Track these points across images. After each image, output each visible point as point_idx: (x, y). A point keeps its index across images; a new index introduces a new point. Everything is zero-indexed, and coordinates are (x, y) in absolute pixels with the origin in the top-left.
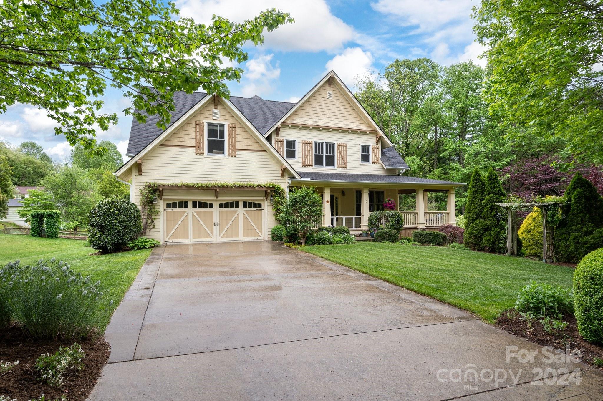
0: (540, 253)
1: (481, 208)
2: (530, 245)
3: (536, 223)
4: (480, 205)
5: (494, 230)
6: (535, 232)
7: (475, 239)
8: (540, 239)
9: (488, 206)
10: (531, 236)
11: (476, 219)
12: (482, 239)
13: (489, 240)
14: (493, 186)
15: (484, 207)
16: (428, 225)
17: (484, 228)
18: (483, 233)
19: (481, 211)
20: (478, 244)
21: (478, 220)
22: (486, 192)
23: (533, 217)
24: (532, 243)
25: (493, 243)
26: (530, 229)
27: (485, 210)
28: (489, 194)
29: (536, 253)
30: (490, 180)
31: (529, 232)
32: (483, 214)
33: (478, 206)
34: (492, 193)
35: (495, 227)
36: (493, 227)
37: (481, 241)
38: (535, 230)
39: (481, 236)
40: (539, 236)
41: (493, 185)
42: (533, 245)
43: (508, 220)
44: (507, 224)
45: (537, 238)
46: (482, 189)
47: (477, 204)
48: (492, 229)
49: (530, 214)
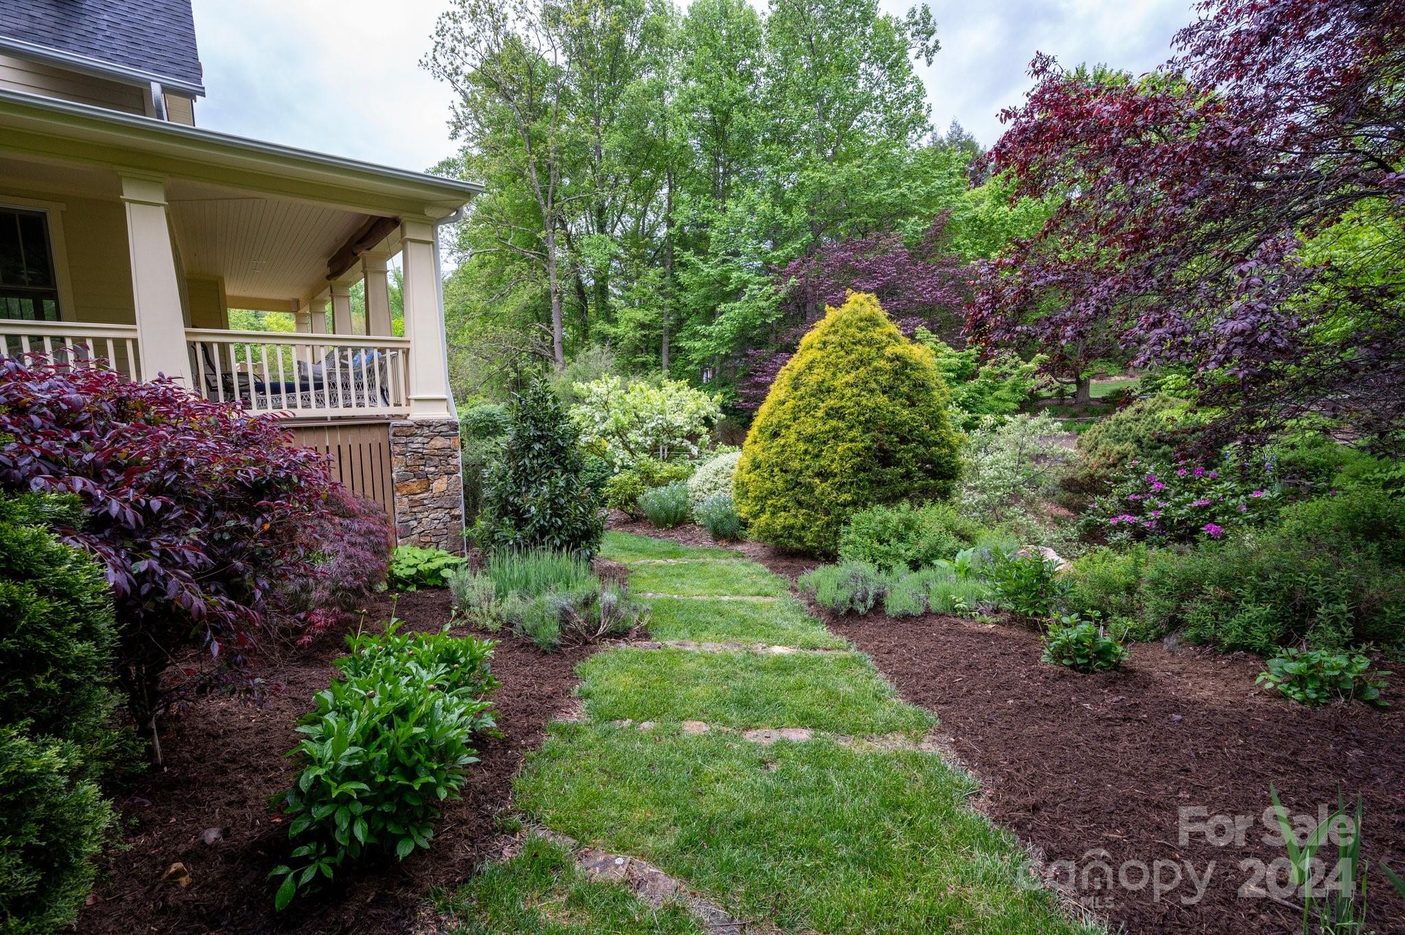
2: (772, 493)
3: (802, 398)
6: (793, 437)
8: (807, 467)
10: (779, 454)
24: (780, 485)
26: (779, 425)
29: (792, 527)
31: (775, 435)
38: (795, 426)
40: (806, 452)
42: (785, 492)
45: (796, 464)
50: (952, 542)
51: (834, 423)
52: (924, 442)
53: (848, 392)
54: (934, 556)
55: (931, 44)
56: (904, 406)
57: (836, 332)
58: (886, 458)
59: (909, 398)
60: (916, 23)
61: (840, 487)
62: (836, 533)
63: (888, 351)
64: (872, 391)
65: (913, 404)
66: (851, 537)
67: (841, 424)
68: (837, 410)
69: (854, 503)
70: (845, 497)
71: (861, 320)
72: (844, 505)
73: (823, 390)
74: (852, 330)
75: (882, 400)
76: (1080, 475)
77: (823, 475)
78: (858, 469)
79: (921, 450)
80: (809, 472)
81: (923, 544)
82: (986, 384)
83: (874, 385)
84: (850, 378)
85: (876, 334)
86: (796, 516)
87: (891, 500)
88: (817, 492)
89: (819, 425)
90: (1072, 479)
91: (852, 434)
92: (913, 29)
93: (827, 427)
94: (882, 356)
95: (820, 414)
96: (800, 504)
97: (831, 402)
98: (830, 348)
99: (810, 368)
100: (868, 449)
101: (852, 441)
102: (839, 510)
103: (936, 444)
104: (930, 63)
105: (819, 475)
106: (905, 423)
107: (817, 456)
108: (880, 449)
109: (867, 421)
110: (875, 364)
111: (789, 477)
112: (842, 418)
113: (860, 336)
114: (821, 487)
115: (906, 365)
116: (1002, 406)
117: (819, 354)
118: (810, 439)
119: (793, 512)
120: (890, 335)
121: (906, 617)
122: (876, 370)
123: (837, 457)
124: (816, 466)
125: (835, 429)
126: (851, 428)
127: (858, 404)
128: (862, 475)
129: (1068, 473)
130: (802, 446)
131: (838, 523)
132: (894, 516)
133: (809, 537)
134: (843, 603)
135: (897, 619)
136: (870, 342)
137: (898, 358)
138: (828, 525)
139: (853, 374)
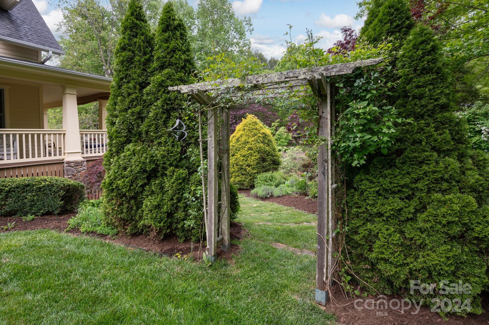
0: (244, 181)
1: (138, 108)
3: (240, 145)
4: (136, 98)
5: (171, 176)
6: (239, 156)
7: (122, 204)
8: (244, 164)
9: (159, 102)
10: (235, 161)
11: (128, 141)
12: (139, 205)
13: (158, 207)
14: (171, 47)
15: (148, 105)
16: (85, 155)
17: (145, 171)
18: (143, 186)
19: (141, 118)
20: (132, 220)
21: (130, 146)
22: (155, 65)
23: (237, 137)
24: (236, 169)
25: (170, 215)
26: (234, 152)
27: (151, 114)
28: (162, 67)
29: (241, 181)
30: (164, 31)
31: (233, 155)
32: (143, 127)
33: (132, 101)
34: (170, 64)
35: (177, 167)
36: (171, 165)
37: (138, 208)
38: (239, 153)
39: (137, 194)
40: (243, 160)
41: (173, 44)
42: (238, 171)
43: (205, 143)
44: (205, 158)
45: (241, 163)
46: (145, 54)
47: (129, 94)
48: (168, 173)
49: (233, 135)
50: (283, 181)
51: (250, 151)
52: (272, 155)
53: (253, 143)
54: (280, 184)
55: (251, 28)
56: (267, 146)
57: (247, 126)
58: (264, 160)
59: (267, 144)
60: (246, 21)
61: (253, 169)
62: (253, 181)
63: (261, 132)
64: (258, 142)
65: (269, 146)
66: (259, 181)
67: (252, 152)
68: (250, 148)
69: (257, 173)
70: (255, 171)
71: (253, 123)
72: (255, 173)
73: (246, 143)
74: (251, 126)
75: (262, 145)
76: (307, 163)
77: (249, 166)
78: (258, 163)
79: (272, 158)
80: (245, 165)
81: (277, 182)
82: (278, 137)
83: (259, 141)
84: (253, 139)
85: (257, 127)
86: (242, 178)
87: (266, 171)
88: (247, 171)
89: (246, 152)
90: (305, 164)
91: (256, 154)
92: (246, 23)
93: (248, 153)
94: (260, 133)
95: (246, 149)
96: (243, 174)
97: (249, 146)
98: (246, 131)
99: (241, 136)
100: (259, 158)
101: (255, 156)
102: (253, 175)
103: (275, 156)
104: (251, 34)
105: (247, 166)
106: (267, 151)
107: (246, 161)
108: (262, 158)
109: (259, 151)
110: (258, 135)
111: (239, 167)
112: (252, 150)
113: (253, 127)
114: (248, 169)
115: (266, 135)
116: (283, 144)
117: (243, 132)
118: (244, 156)
119: (241, 176)
120: (261, 127)
121: (279, 197)
122: (259, 137)
123: (252, 160)
124: (246, 163)
125: (251, 153)
126: (255, 152)
127: (256, 146)
128: (258, 165)
129: (303, 163)
130: (242, 158)
131: (254, 179)
132: (268, 174)
133: (246, 183)
134: (264, 195)
135: (277, 197)
136: (256, 129)
137: (264, 133)
138: (251, 179)
139: (253, 138)
